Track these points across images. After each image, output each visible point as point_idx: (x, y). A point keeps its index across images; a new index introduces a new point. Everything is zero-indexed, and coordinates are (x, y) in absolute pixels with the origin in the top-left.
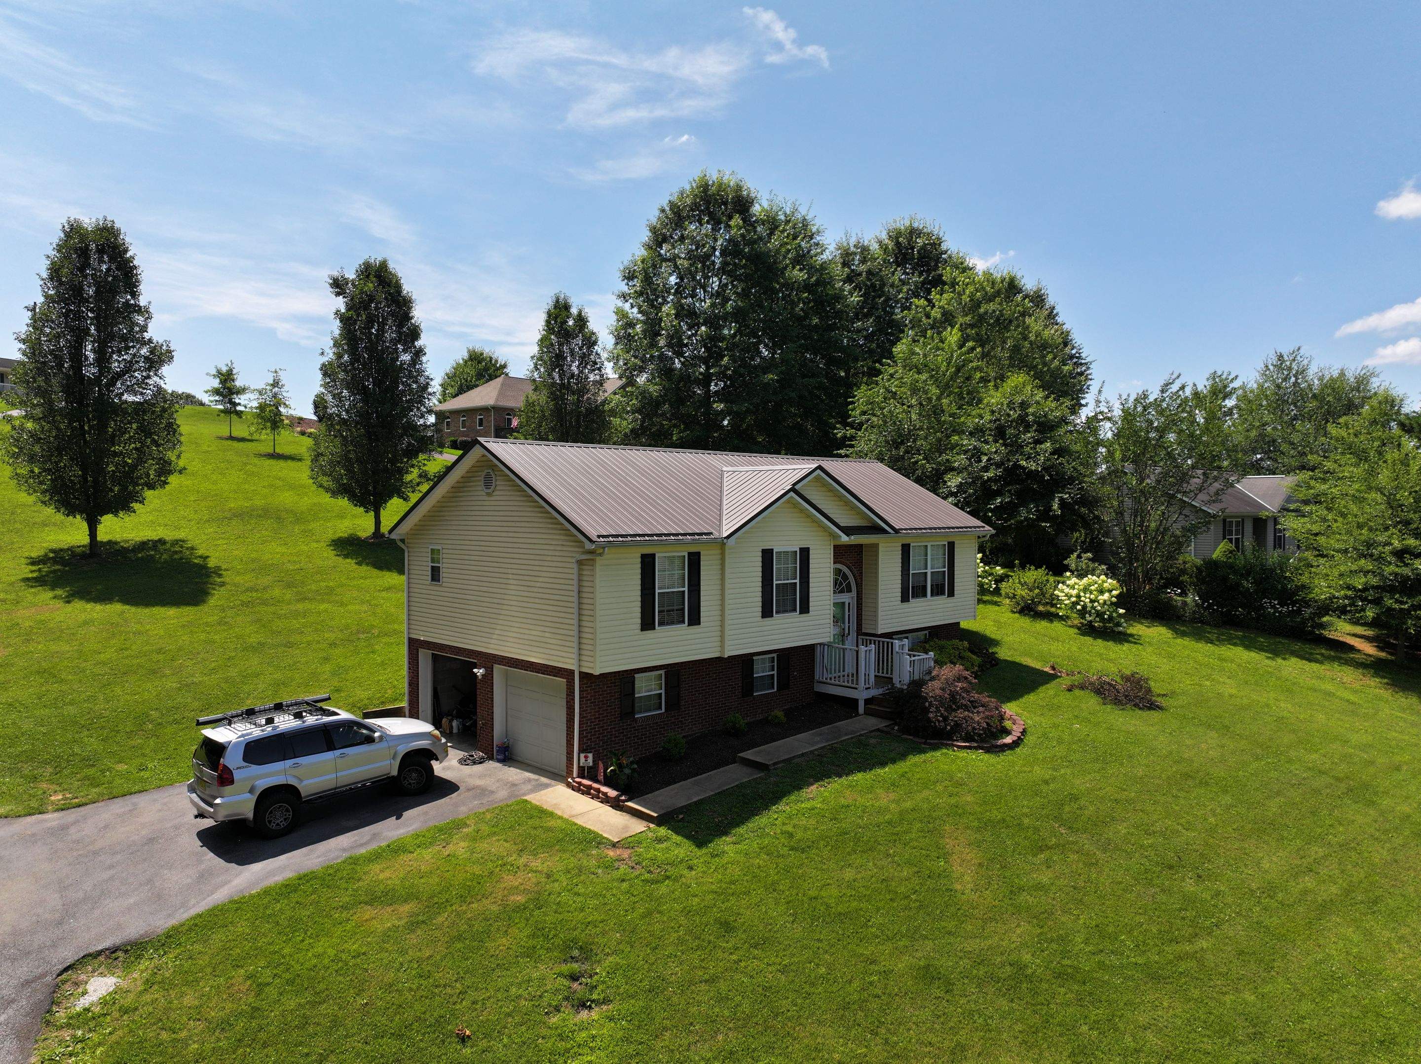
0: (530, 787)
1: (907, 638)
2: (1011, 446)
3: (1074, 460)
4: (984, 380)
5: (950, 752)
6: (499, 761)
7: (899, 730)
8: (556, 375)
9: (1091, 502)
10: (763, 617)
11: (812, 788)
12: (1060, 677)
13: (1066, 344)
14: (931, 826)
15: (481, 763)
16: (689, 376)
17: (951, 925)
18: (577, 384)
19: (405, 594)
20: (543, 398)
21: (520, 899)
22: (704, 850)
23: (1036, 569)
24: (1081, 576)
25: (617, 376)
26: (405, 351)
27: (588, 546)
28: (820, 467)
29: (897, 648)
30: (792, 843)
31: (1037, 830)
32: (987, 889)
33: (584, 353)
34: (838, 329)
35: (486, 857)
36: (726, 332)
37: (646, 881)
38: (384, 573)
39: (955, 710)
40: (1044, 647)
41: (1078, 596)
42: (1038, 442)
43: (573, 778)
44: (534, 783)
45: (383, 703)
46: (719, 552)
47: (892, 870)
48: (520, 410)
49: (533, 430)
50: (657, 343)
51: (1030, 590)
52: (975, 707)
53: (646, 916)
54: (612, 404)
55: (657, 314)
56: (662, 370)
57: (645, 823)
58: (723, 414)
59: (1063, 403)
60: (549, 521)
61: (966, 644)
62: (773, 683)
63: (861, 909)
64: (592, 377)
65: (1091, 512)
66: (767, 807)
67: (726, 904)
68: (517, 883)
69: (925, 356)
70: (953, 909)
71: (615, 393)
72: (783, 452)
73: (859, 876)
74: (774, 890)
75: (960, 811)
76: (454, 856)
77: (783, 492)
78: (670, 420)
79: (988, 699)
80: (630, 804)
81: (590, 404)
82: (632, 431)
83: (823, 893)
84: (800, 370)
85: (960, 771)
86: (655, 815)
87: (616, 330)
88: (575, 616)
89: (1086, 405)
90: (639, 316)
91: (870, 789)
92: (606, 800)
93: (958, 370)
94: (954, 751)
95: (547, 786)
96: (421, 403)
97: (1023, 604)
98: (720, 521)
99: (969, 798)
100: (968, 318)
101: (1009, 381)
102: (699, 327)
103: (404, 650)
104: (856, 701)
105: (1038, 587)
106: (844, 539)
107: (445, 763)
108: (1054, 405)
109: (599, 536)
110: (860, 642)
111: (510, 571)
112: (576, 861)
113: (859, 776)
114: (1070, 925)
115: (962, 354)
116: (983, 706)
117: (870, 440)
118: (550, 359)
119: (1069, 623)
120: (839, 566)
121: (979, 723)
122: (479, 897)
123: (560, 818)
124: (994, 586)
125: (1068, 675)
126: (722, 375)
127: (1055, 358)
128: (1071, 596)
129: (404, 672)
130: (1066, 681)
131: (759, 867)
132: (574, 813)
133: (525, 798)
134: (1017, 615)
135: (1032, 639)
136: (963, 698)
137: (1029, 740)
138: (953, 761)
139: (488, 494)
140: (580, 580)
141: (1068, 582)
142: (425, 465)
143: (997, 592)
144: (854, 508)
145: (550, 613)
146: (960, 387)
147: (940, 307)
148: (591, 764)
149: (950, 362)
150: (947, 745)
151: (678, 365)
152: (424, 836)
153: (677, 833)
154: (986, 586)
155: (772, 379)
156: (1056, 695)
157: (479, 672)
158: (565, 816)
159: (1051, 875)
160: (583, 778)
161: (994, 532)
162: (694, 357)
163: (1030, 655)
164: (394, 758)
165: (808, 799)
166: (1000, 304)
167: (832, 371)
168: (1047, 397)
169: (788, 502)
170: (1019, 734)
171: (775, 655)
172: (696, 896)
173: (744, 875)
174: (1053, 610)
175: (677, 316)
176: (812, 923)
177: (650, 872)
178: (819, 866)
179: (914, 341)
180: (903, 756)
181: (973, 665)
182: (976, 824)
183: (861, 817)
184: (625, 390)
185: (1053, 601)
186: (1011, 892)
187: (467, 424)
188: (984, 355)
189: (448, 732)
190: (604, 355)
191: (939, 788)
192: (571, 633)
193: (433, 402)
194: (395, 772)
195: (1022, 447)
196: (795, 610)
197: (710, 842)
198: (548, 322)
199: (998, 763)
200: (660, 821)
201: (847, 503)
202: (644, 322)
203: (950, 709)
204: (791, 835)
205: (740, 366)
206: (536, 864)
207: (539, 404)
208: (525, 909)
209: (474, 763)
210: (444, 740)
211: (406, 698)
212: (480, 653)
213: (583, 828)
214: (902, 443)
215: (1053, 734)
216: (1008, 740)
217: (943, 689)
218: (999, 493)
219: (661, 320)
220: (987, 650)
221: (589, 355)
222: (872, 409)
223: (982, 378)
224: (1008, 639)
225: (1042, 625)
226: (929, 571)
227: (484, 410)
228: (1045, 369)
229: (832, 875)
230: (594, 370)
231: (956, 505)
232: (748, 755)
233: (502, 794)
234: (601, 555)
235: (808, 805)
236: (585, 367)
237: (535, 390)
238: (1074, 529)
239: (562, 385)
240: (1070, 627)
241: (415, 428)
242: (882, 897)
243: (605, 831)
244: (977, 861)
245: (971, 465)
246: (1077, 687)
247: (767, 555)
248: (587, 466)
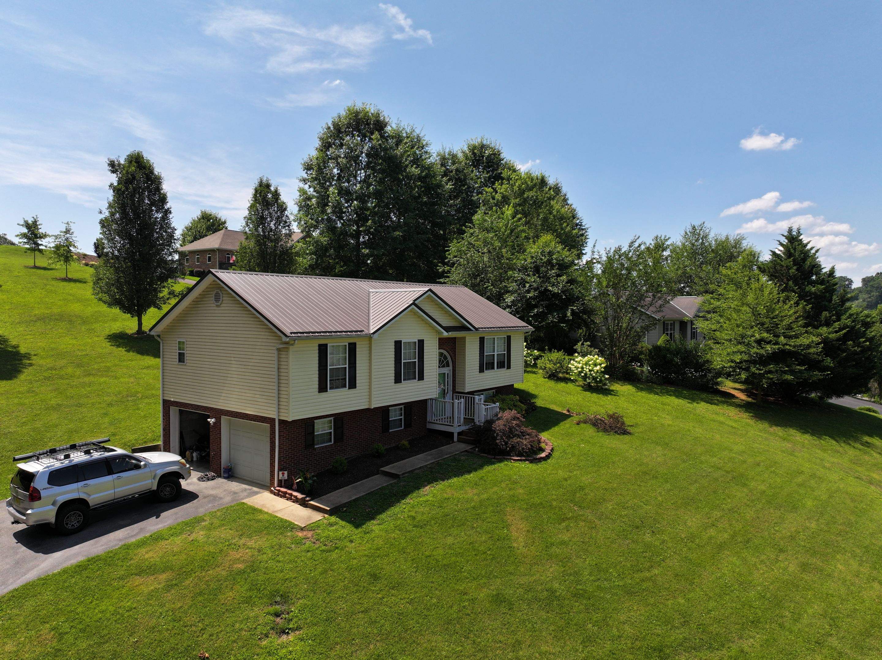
0: (245, 494)
1: (482, 394)
2: (543, 278)
3: (579, 287)
4: (527, 238)
5: (509, 463)
6: (225, 478)
7: (478, 451)
8: (260, 230)
9: (589, 312)
10: (395, 383)
11: (426, 488)
12: (573, 416)
13: (574, 218)
14: (499, 508)
15: (213, 480)
16: (347, 232)
17: (511, 568)
18: (274, 235)
19: (160, 371)
20: (252, 243)
21: (241, 566)
22: (360, 530)
23: (558, 352)
24: (584, 356)
25: (300, 231)
26: (157, 212)
27: (285, 339)
28: (430, 290)
29: (477, 401)
30: (415, 523)
31: (561, 508)
32: (532, 546)
33: (278, 216)
34: (439, 205)
35: (218, 540)
36: (369, 205)
37: (324, 551)
38: (145, 357)
39: (512, 438)
40: (563, 399)
41: (582, 368)
42: (559, 276)
43: (274, 488)
44: (248, 491)
45: (145, 442)
46: (368, 342)
47: (475, 537)
48: (237, 252)
49: (245, 265)
50: (326, 211)
51: (555, 364)
52: (524, 436)
53: (324, 573)
54: (297, 249)
55: (326, 193)
56: (329, 228)
57: (322, 514)
58: (368, 256)
59: (572, 253)
60: (259, 323)
61: (518, 397)
62: (401, 424)
63: (457, 562)
64: (284, 231)
65: (589, 317)
66: (398, 501)
67: (374, 563)
68: (239, 556)
69: (492, 223)
70: (512, 559)
71: (298, 242)
72: (405, 280)
73: (456, 541)
74: (404, 553)
75: (516, 499)
76: (196, 541)
77: (408, 305)
78: (335, 259)
79: (531, 431)
80: (312, 502)
81: (282, 248)
82: (309, 266)
83: (434, 553)
84: (416, 229)
85: (515, 475)
86: (328, 509)
87: (299, 202)
88: (276, 384)
89: (585, 254)
90: (314, 193)
91: (462, 487)
92: (296, 500)
93: (512, 231)
94: (511, 462)
95: (257, 493)
96: (169, 245)
97: (550, 373)
98: (368, 323)
99: (521, 491)
100: (518, 200)
101: (542, 239)
102: (352, 202)
103: (160, 408)
104: (452, 434)
105: (559, 363)
106: (445, 334)
107: (189, 481)
108: (568, 253)
109: (291, 333)
110: (455, 397)
111: (232, 355)
112: (277, 540)
113: (455, 479)
114: (581, 565)
115: (514, 222)
116: (528, 435)
117: (459, 274)
118: (257, 219)
119: (577, 384)
120: (442, 351)
121: (526, 445)
122: (214, 566)
123: (267, 513)
124: (533, 362)
125: (577, 415)
126: (367, 232)
127: (568, 226)
128: (578, 368)
129: (160, 421)
130: (575, 419)
131: (394, 539)
132: (275, 510)
133: (243, 501)
134: (547, 380)
135: (556, 394)
136: (517, 430)
137: (555, 454)
138: (511, 469)
139: (217, 306)
140: (279, 361)
141: (576, 359)
142: (172, 286)
143: (535, 365)
144: (451, 315)
145: (259, 382)
146: (513, 242)
147: (500, 193)
148: (286, 478)
149: (506, 227)
150: (507, 459)
151: (339, 225)
152: (175, 529)
153: (342, 519)
154: (528, 362)
155: (398, 235)
156: (570, 427)
157: (212, 421)
158: (270, 512)
159: (569, 535)
160: (281, 487)
161: (534, 329)
162: (349, 220)
163: (555, 403)
164: (154, 478)
165: (424, 495)
166: (536, 192)
167: (435, 230)
168: (563, 249)
169: (411, 311)
170: (550, 451)
171: (402, 406)
172: (355, 559)
173: (385, 544)
174: (568, 376)
175: (339, 194)
176: (428, 572)
177: (325, 545)
178: (432, 536)
179: (485, 213)
180: (481, 467)
181: (522, 410)
182: (525, 506)
183: (457, 505)
184: (305, 240)
185: (568, 371)
186: (547, 546)
187: (200, 260)
188: (527, 223)
189: (190, 460)
190: (292, 218)
191: (503, 485)
192: (273, 395)
193: (177, 245)
194: (155, 488)
195: (549, 278)
196: (415, 378)
197: (363, 524)
198: (255, 196)
199: (538, 469)
200: (331, 513)
201: (447, 312)
202: (318, 198)
203: (509, 437)
204: (414, 518)
205: (379, 226)
206: (251, 543)
207: (249, 248)
208: (244, 573)
209: (208, 480)
210: (188, 466)
211: (161, 438)
212: (212, 408)
213: (282, 519)
214: (478, 275)
215: (569, 450)
216: (543, 455)
217: (505, 425)
218: (536, 306)
219: (328, 196)
220: (530, 401)
221: (282, 217)
222: (461, 255)
223: (525, 236)
224: (541, 394)
225: (561, 385)
226: (496, 353)
227: (212, 251)
228: (562, 232)
229: (439, 541)
230: (285, 227)
231: (511, 313)
232: (386, 469)
233: (227, 499)
234: (292, 345)
235: (424, 499)
236: (279, 225)
237: (247, 239)
238: (579, 328)
239: (264, 236)
240: (578, 386)
241: (166, 262)
242: (470, 554)
243: (296, 521)
244: (526, 529)
245: (519, 289)
246: (582, 422)
247: (398, 344)
248: (283, 288)
